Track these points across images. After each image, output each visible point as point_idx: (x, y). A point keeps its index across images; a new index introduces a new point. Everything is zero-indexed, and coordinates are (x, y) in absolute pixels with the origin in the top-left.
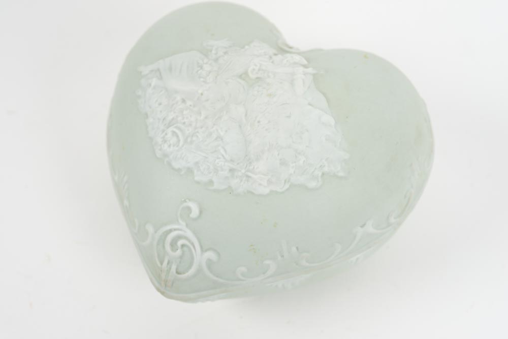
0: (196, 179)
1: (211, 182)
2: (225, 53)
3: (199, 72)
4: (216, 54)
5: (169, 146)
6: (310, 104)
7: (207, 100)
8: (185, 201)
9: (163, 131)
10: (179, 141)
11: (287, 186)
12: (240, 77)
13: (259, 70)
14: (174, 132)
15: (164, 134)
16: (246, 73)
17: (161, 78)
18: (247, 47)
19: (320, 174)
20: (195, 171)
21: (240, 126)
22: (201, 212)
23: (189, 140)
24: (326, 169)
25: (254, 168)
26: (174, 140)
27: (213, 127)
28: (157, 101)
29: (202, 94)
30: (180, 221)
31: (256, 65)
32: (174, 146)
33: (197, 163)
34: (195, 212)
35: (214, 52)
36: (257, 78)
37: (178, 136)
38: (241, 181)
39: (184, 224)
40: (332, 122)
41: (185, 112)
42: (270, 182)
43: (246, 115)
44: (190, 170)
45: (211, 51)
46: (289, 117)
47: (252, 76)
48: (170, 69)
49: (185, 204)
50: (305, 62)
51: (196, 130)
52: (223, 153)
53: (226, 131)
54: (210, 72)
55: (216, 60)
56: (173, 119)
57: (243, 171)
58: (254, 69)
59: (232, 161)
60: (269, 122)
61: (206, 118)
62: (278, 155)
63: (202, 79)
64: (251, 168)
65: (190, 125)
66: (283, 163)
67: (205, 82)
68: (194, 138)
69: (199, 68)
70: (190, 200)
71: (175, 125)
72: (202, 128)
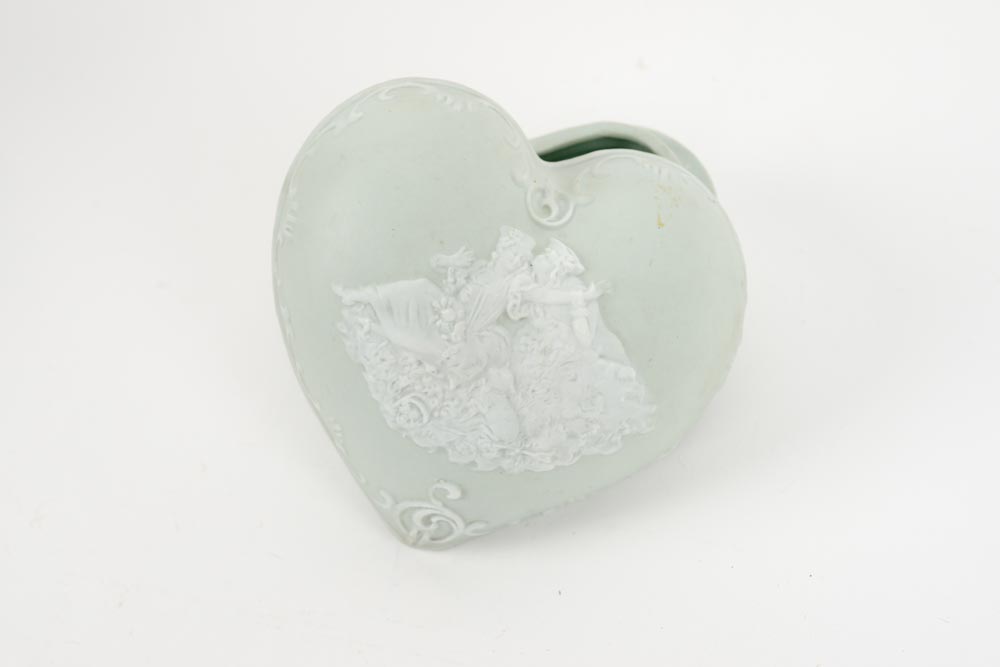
0: (452, 459)
1: (473, 463)
2: (468, 278)
3: (438, 323)
4: (455, 282)
5: (409, 421)
6: (601, 356)
7: (456, 365)
8: (438, 481)
9: (395, 400)
10: (422, 415)
11: (577, 459)
12: (498, 322)
13: (522, 304)
14: (412, 406)
15: (397, 404)
16: (505, 314)
17: (376, 320)
18: (494, 255)
19: (619, 438)
20: (450, 451)
21: (508, 398)
22: (464, 493)
23: (436, 414)
24: (627, 432)
25: (531, 445)
26: (414, 414)
27: (469, 401)
28: (377, 354)
29: (448, 358)
30: (433, 500)
31: (516, 297)
32: (415, 421)
33: (451, 443)
34: (454, 494)
35: (450, 280)
36: (522, 319)
37: (419, 410)
38: (516, 461)
39: (440, 504)
40: (633, 374)
41: (425, 380)
42: (554, 458)
43: (515, 383)
44: (441, 450)
45: (446, 278)
46: (574, 380)
47: (515, 317)
48: (390, 309)
49: (438, 486)
50: (581, 267)
51: (445, 403)
52: (489, 433)
53: (490, 407)
54: (454, 323)
55: (457, 293)
56: (408, 386)
57: (517, 451)
58: (515, 306)
59: (501, 441)
60: (548, 390)
61: (458, 387)
62: (564, 428)
63: (444, 337)
64: (528, 446)
65: (435, 395)
66: (572, 436)
67: (449, 340)
68: (442, 413)
69: (437, 317)
70: (445, 481)
71: (413, 394)
72: (453, 399)
